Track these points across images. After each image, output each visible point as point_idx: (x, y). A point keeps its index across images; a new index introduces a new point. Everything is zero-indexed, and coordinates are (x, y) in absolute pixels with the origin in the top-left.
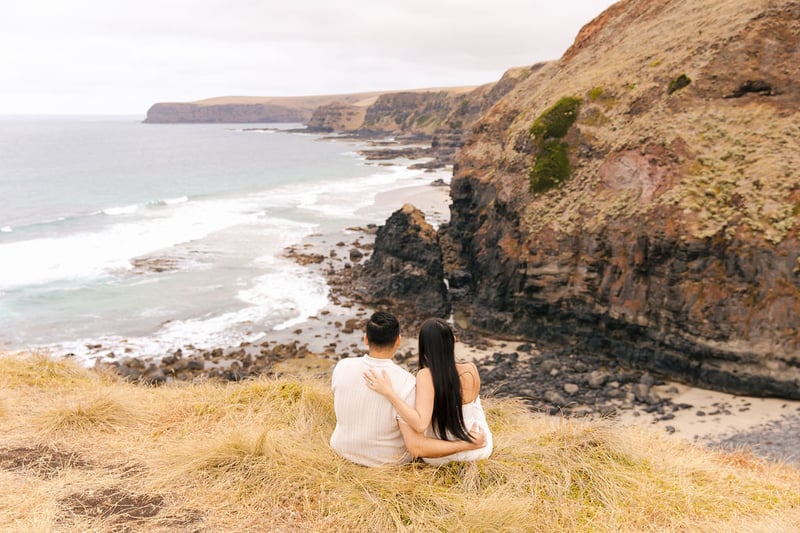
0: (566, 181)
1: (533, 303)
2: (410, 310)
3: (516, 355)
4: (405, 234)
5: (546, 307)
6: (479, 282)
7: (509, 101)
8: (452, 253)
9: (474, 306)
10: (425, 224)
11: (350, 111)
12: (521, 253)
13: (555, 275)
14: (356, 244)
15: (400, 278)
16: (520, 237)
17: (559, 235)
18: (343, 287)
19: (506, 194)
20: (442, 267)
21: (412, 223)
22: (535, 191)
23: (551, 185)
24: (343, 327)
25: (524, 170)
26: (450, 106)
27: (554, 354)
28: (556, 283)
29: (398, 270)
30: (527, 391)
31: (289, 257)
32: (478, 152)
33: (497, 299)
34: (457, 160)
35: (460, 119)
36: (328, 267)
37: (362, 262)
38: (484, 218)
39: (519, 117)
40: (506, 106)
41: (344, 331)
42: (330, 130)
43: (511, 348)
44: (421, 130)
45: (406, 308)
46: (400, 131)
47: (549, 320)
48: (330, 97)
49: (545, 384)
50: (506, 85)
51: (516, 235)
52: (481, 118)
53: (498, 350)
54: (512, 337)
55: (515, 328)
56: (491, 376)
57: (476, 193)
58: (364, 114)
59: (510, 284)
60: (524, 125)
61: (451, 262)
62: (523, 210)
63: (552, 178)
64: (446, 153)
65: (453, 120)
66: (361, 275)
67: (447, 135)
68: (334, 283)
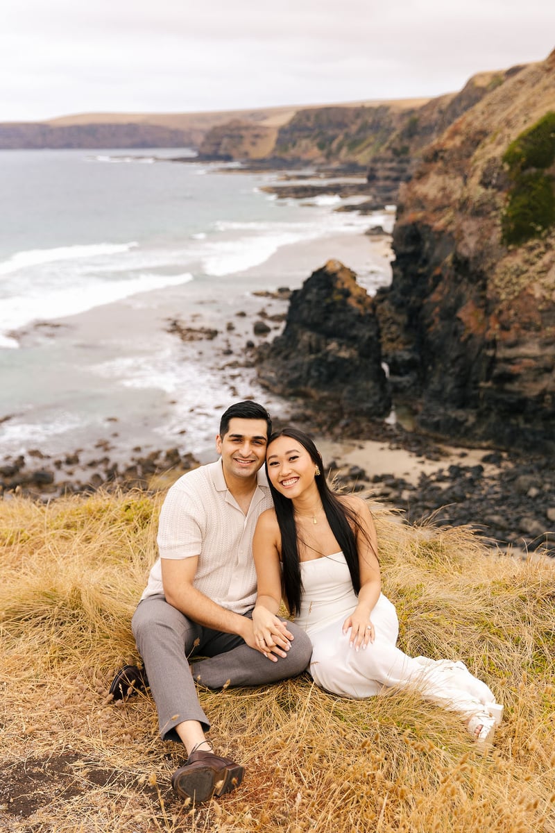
0: (551, 228)
1: (505, 396)
2: (335, 406)
3: (480, 469)
4: (328, 301)
5: (524, 402)
6: (430, 368)
7: (474, 118)
8: (394, 328)
9: (423, 400)
10: (357, 286)
11: (256, 132)
12: (489, 328)
13: (535, 358)
14: (263, 314)
15: (320, 362)
16: (487, 306)
17: (541, 303)
19: (469, 247)
20: (379, 346)
21: (339, 285)
22: (509, 242)
23: (532, 234)
25: (493, 213)
26: (394, 124)
27: (532, 467)
28: (538, 369)
29: (318, 350)
30: (496, 518)
31: (172, 331)
32: (430, 188)
33: (456, 391)
34: (402, 199)
35: (406, 143)
36: (223, 345)
37: (270, 338)
38: (438, 279)
39: (487, 140)
40: (469, 125)
42: (228, 158)
43: (473, 459)
44: (352, 158)
45: (330, 403)
46: (322, 160)
47: (527, 421)
48: (229, 114)
49: (520, 509)
50: (471, 95)
51: (482, 302)
52: (435, 141)
53: (456, 461)
54: (476, 444)
55: (479, 431)
56: (445, 497)
57: (427, 245)
58: (274, 136)
59: (474, 369)
60: (494, 150)
61: (392, 340)
62: (493, 267)
63: (532, 224)
64: (387, 189)
65: (397, 145)
66: (269, 357)
67: (389, 165)
68: (233, 365)
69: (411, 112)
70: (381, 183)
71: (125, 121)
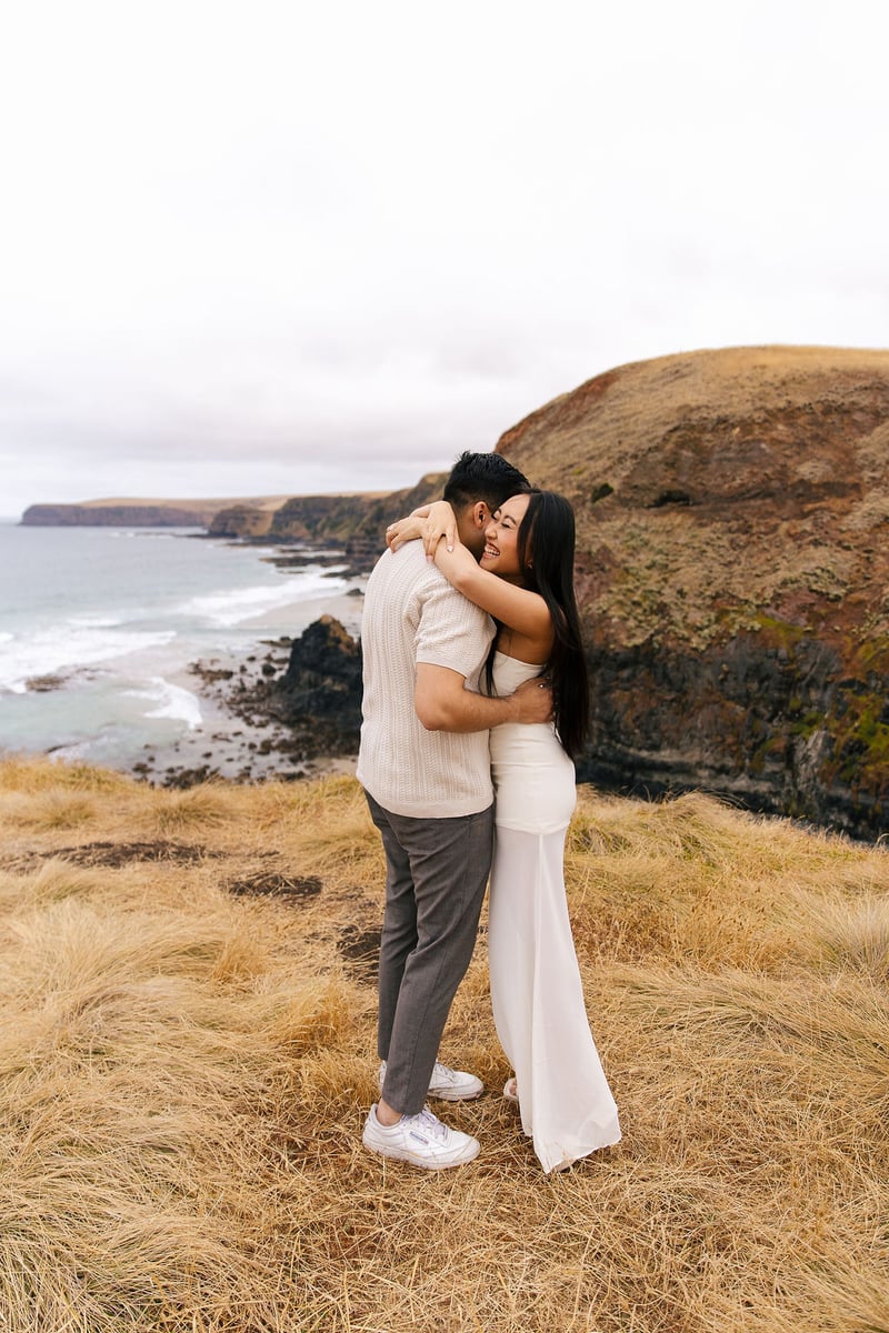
2: (331, 728)
4: (324, 646)
10: (344, 634)
11: (255, 515)
14: (269, 658)
15: (319, 695)
18: (256, 706)
21: (331, 634)
24: (259, 748)
26: (365, 511)
29: (316, 685)
31: (195, 673)
35: (375, 525)
36: (238, 684)
37: (276, 677)
41: (261, 753)
42: (234, 536)
44: (333, 536)
45: (327, 726)
46: (309, 537)
48: (233, 500)
50: (425, 489)
58: (271, 519)
64: (361, 560)
65: (369, 527)
66: (276, 691)
67: (362, 542)
68: (246, 701)
69: (377, 502)
70: (356, 555)
71: (146, 504)
